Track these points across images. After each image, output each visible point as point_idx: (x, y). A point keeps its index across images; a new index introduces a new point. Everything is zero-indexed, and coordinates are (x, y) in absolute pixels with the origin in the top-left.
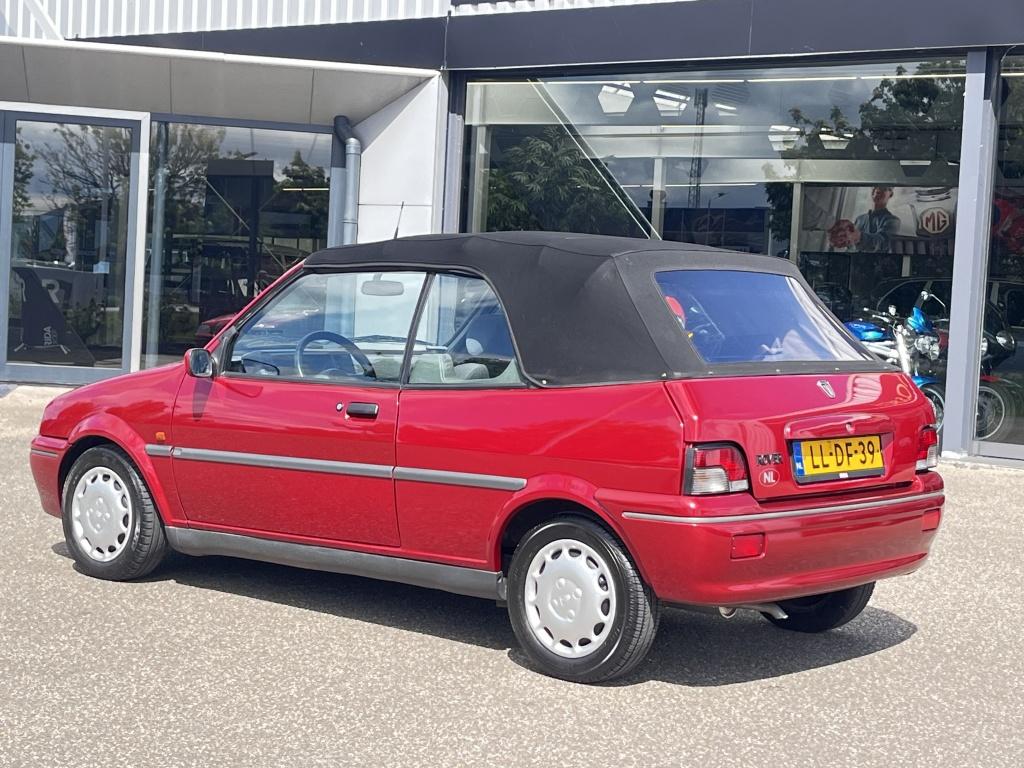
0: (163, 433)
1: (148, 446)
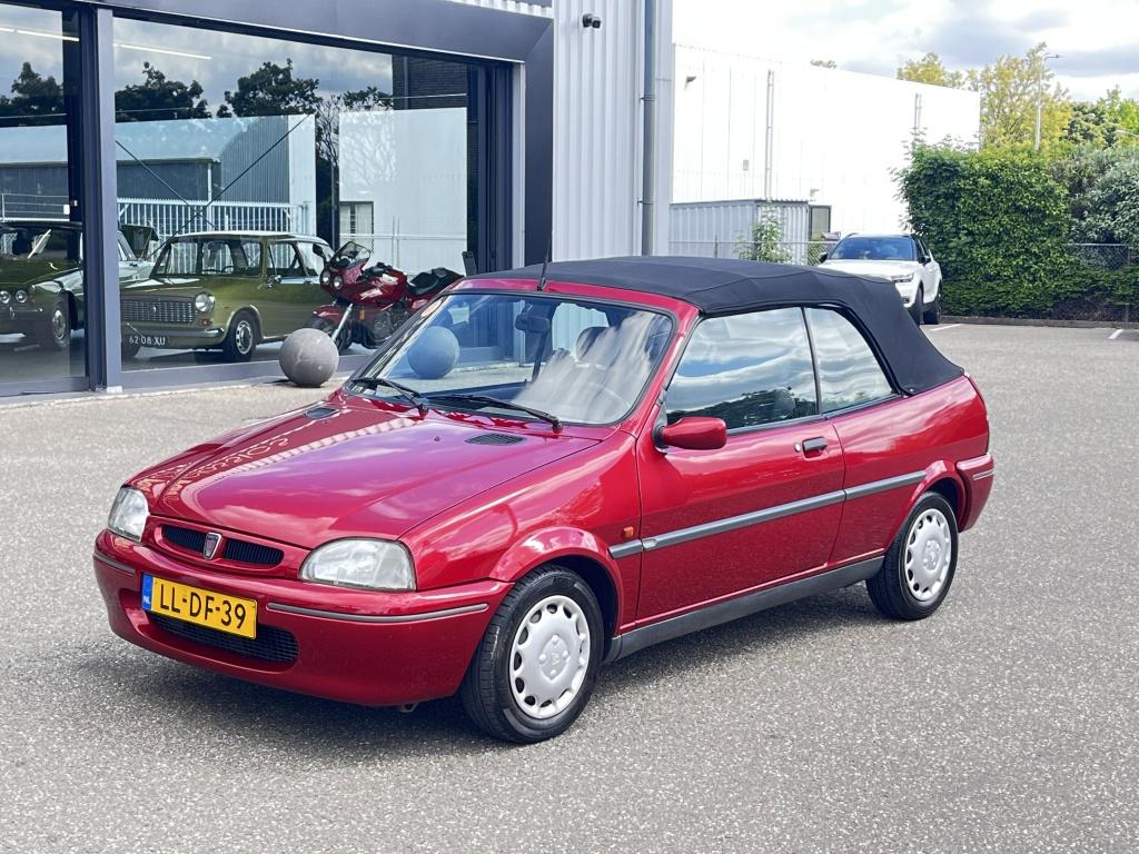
0: (631, 528)
1: (612, 550)
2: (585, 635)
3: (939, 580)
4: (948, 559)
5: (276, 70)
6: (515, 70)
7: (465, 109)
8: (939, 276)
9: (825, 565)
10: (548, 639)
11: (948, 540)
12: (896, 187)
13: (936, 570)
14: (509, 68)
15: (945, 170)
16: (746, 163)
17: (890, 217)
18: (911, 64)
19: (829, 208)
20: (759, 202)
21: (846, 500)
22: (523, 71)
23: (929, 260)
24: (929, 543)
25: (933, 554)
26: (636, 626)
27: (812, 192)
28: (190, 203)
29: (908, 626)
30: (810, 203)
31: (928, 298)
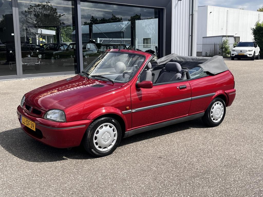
1: (123, 112)
2: (116, 132)
3: (220, 118)
4: (223, 113)
5: (138, 15)
6: (164, 10)
7: (158, 19)
8: (259, 50)
9: (187, 115)
10: (105, 133)
11: (223, 109)
12: (251, 32)
13: (219, 115)
14: (163, 9)
15: (261, 28)
16: (222, 29)
17: (250, 38)
18: (260, 9)
19: (239, 37)
20: (223, 36)
21: (192, 100)
22: (165, 10)
23: (257, 47)
24: (217, 109)
25: (218, 112)
26: (132, 129)
27: (236, 34)
28: (110, 39)
29: (211, 128)
30: (234, 36)
31: (256, 54)
